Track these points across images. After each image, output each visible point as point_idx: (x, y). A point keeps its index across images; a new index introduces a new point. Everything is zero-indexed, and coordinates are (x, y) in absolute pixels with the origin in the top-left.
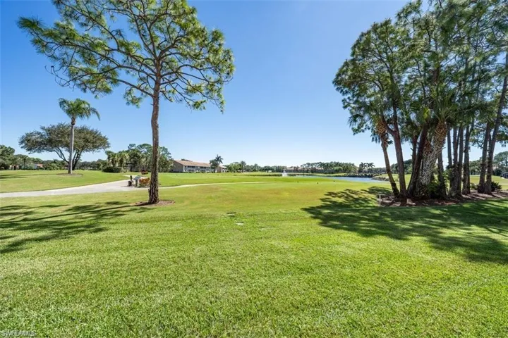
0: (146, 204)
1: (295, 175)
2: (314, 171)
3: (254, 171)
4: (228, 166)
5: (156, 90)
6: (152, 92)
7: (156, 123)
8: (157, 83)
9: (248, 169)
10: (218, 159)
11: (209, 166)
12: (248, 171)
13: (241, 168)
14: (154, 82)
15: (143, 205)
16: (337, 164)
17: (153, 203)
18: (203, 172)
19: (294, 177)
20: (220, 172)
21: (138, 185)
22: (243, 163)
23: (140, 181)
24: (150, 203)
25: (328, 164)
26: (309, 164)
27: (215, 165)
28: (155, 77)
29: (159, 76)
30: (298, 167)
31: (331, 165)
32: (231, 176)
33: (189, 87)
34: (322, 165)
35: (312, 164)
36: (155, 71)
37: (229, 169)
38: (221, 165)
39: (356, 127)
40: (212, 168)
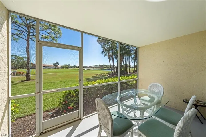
0: (25, 81)
1: (90, 69)
2: (97, 68)
3: (74, 68)
4: (62, 66)
5: (28, 38)
6: (26, 39)
7: (28, 50)
8: (29, 35)
9: (72, 67)
10: (57, 63)
11: (53, 66)
12: (71, 68)
13: (68, 67)
14: (27, 35)
15: (24, 81)
16: (105, 65)
17: (28, 80)
18: (49, 69)
19: (90, 70)
20: (58, 69)
21: (15, 75)
22: (69, 65)
23: (16, 73)
24: (26, 81)
25: (101, 65)
26: (95, 65)
27: (55, 65)
28: (27, 33)
29: (29, 32)
30: (92, 67)
31: (103, 66)
32: (63, 70)
33: (43, 37)
34: (100, 65)
35: (97, 65)
36: (28, 31)
37: (63, 67)
38: (58, 66)
39: (105, 54)
40: (54, 67)
